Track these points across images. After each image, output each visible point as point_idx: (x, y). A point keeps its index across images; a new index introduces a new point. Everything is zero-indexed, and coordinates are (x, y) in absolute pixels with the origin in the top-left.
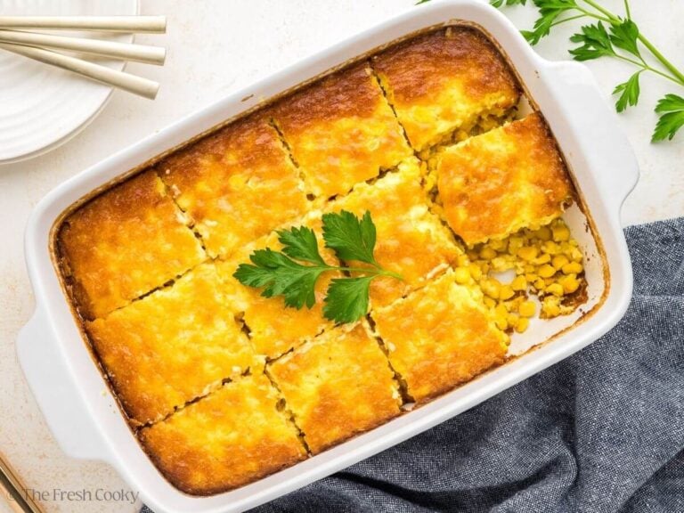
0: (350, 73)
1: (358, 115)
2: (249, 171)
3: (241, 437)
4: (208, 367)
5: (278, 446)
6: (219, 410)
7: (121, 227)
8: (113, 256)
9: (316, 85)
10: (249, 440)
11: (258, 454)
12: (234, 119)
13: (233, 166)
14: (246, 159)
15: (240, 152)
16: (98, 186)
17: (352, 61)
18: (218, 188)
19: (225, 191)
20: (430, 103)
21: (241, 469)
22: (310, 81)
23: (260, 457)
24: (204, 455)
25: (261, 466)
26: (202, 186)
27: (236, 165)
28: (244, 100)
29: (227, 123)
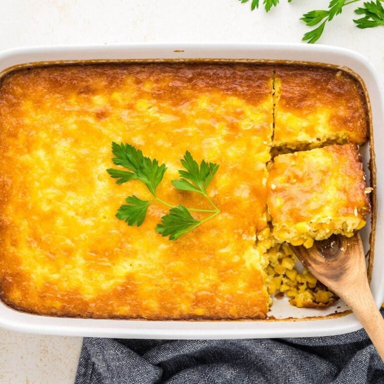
0: (257, 69)
1: (248, 100)
2: (154, 101)
3: (59, 280)
4: (59, 222)
5: (81, 299)
6: (54, 254)
7: (47, 96)
8: (33, 114)
9: (230, 65)
10: (65, 285)
11: (66, 298)
12: (163, 61)
13: (145, 92)
14: (157, 92)
15: (155, 85)
16: (46, 60)
17: (263, 61)
18: (127, 102)
19: (131, 107)
20: (302, 116)
21: (48, 303)
22: (228, 61)
23: (65, 301)
24: (29, 280)
25: (64, 307)
26: (117, 95)
27: (148, 93)
28: (176, 51)
29: (156, 61)
